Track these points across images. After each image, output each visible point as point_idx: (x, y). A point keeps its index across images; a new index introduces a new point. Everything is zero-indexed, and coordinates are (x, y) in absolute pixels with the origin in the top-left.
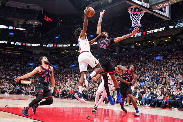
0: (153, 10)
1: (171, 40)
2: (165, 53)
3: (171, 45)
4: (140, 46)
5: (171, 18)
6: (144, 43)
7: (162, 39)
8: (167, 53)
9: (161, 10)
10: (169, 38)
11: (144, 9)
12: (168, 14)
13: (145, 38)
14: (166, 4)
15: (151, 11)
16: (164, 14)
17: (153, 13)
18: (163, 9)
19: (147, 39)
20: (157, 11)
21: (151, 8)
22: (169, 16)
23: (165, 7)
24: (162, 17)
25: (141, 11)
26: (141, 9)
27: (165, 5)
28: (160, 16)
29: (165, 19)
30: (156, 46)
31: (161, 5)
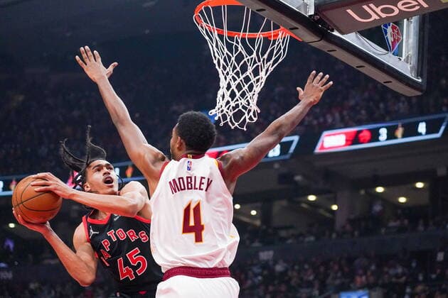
0: (336, 33)
1: (424, 200)
2: (392, 272)
3: (426, 225)
4: (258, 223)
5: (429, 83)
6: (278, 206)
7: (380, 190)
8: (403, 274)
9: (375, 34)
10: (420, 185)
11: (284, 18)
12: (414, 60)
13: (286, 178)
14: (402, 8)
15: (324, 35)
16: (388, 59)
17: (333, 47)
18: (389, 30)
19: (296, 183)
20: (352, 38)
21: (320, 21)
22: (419, 74)
23: (397, 23)
24: (381, 77)
25: (267, 28)
26: (268, 22)
27: (397, 12)
28: (368, 70)
29: (396, 86)
30: (348, 227)
31: (378, 10)
